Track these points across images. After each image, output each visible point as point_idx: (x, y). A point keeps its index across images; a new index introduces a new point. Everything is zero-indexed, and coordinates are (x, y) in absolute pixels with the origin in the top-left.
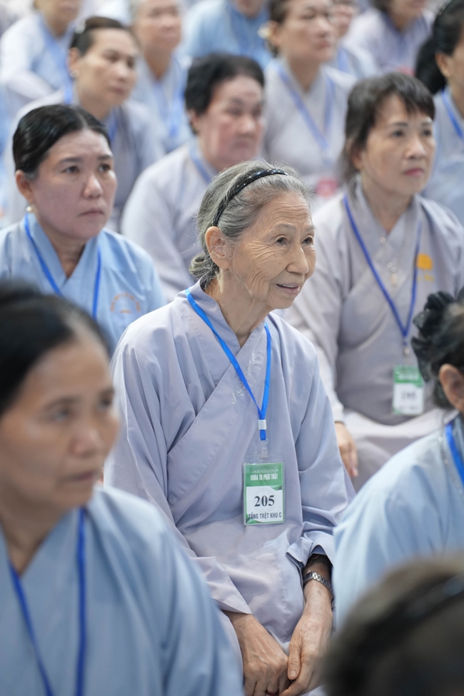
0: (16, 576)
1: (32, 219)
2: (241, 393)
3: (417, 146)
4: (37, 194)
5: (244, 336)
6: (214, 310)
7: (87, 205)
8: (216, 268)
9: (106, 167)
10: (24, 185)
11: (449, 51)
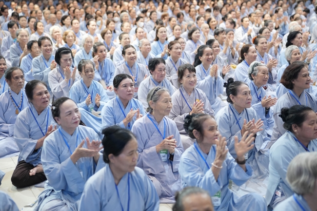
0: (116, 185)
1: (118, 97)
2: (159, 134)
3: (193, 79)
4: (118, 92)
5: (159, 122)
6: (153, 118)
7: (128, 93)
8: (152, 109)
9: (132, 85)
10: (116, 90)
11: (201, 56)
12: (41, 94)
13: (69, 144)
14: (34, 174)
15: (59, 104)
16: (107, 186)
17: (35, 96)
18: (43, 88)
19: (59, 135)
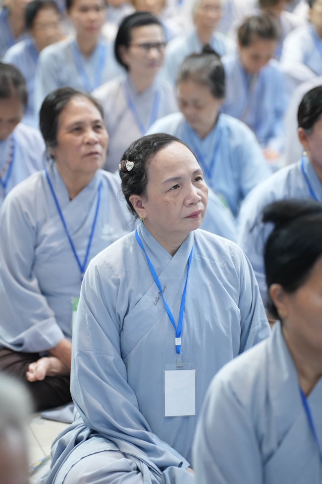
0: (304, 396)
1: (306, 160)
4: (311, 144)
10: (303, 138)
12: (79, 128)
13: (162, 278)
14: (42, 378)
15: (147, 155)
16: (273, 394)
17: (64, 135)
18: (90, 112)
19: (135, 250)
